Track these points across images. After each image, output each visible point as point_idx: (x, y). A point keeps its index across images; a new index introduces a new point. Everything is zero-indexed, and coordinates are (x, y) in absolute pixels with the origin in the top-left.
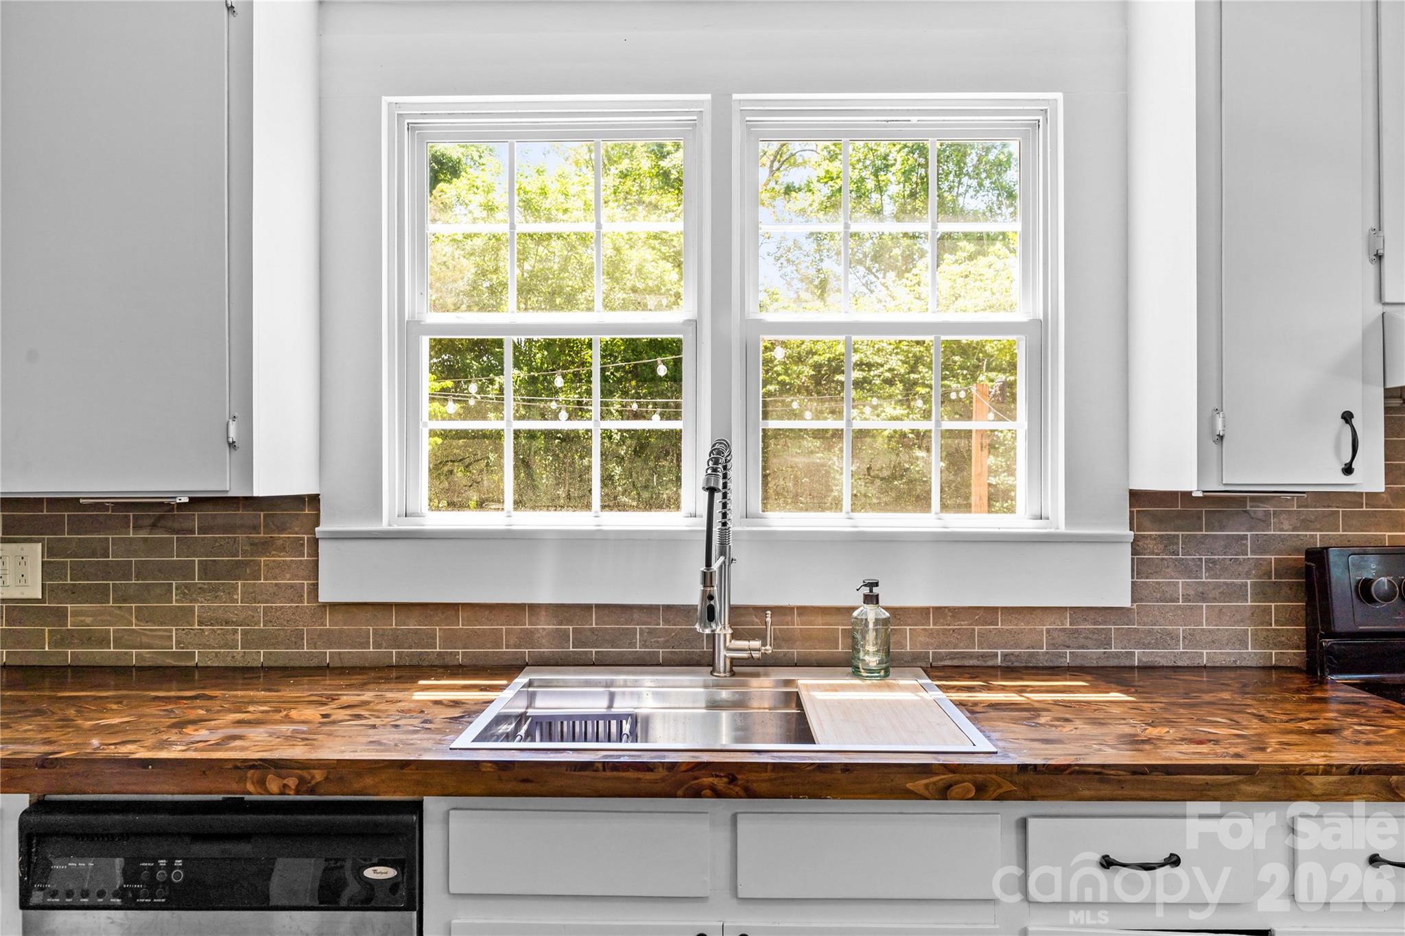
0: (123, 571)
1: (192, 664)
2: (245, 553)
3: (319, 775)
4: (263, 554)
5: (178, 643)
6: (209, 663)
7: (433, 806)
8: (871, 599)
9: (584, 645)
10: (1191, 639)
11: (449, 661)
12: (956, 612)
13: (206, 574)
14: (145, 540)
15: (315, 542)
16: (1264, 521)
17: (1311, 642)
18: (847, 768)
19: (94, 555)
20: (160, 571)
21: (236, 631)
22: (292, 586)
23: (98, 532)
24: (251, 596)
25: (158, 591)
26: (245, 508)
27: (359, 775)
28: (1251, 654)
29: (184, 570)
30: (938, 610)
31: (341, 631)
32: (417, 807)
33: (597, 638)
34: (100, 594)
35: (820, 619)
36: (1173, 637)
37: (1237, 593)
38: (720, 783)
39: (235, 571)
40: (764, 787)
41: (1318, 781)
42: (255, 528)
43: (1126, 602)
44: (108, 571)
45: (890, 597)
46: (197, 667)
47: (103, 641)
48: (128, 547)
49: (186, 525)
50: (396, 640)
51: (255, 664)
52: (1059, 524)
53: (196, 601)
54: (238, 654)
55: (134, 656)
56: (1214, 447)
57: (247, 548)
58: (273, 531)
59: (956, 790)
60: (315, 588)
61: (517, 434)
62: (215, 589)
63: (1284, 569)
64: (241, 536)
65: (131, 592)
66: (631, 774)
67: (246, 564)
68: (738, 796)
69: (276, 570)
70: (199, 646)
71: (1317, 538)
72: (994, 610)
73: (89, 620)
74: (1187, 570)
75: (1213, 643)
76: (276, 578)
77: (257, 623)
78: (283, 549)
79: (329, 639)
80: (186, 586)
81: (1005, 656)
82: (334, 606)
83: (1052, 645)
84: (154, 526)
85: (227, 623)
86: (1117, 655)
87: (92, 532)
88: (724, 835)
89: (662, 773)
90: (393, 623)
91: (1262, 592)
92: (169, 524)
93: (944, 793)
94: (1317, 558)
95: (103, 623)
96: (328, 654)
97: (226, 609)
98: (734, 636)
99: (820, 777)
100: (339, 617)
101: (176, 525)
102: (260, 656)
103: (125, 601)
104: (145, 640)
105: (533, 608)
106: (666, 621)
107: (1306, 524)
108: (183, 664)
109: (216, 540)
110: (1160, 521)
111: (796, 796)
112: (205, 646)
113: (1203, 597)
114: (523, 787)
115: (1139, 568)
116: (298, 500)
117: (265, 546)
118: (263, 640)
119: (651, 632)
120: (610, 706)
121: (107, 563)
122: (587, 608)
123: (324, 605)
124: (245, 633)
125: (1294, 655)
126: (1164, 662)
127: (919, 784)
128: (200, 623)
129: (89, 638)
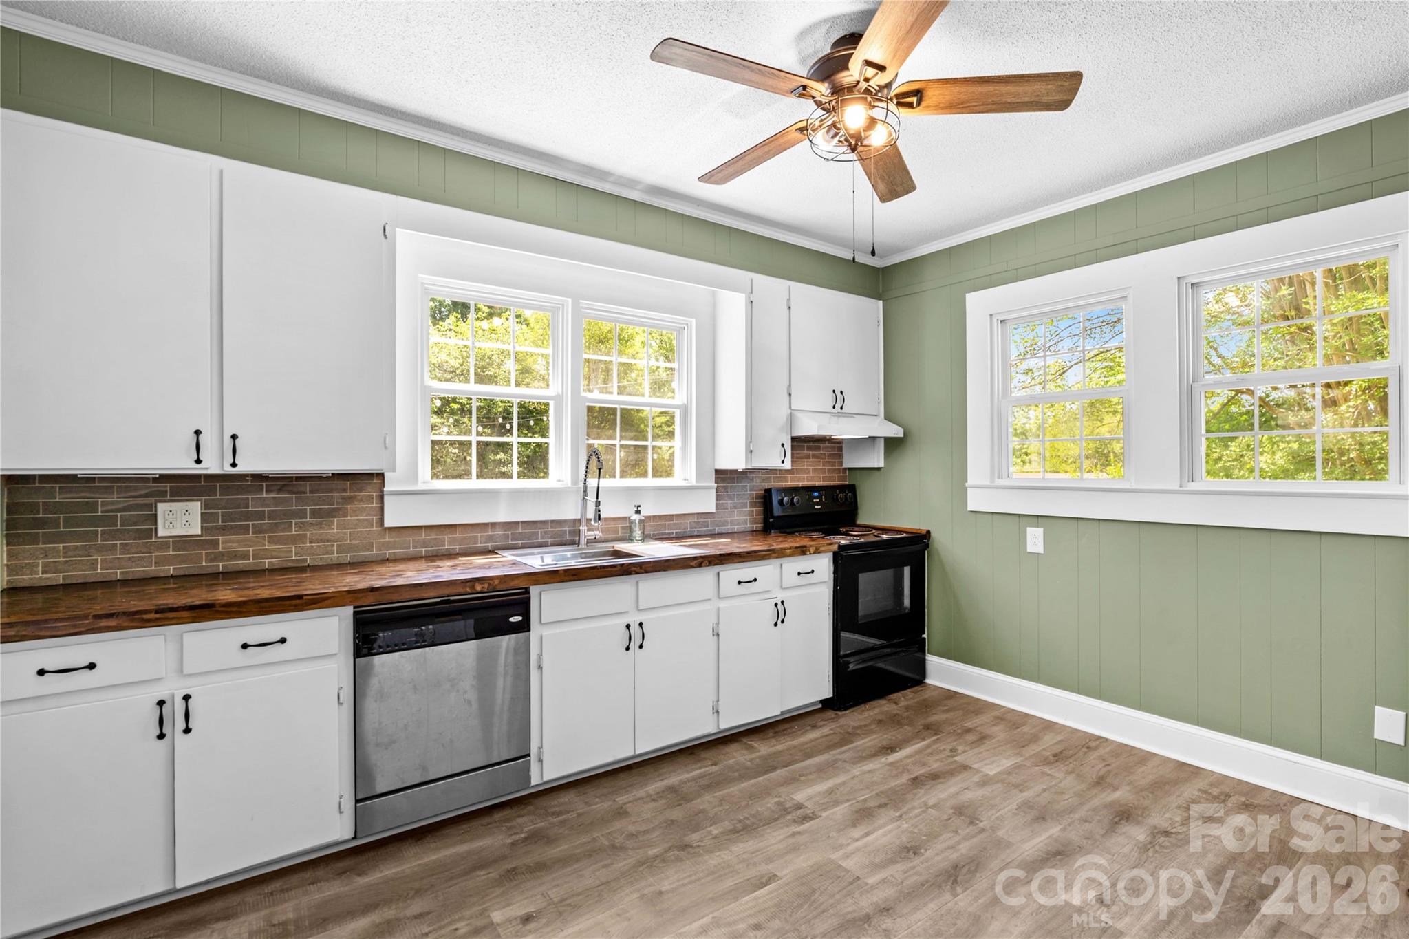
0: (260, 516)
1: (306, 565)
2: (338, 503)
3: (497, 582)
4: (349, 504)
5: (296, 554)
6: (316, 564)
7: (534, 591)
8: (638, 512)
9: (517, 540)
10: (732, 523)
11: (452, 552)
12: (660, 517)
13: (314, 515)
14: (274, 498)
15: (381, 498)
16: (752, 480)
17: (765, 521)
18: (674, 560)
19: (239, 507)
20: (284, 515)
21: (333, 546)
22: (367, 520)
23: (241, 494)
24: (342, 526)
25: (283, 526)
26: (338, 479)
27: (513, 580)
28: (748, 526)
29: (301, 514)
30: (654, 516)
31: (395, 541)
32: (527, 591)
33: (522, 536)
34: (245, 529)
35: (612, 523)
36: (726, 521)
37: (744, 506)
38: (637, 569)
39: (332, 513)
40: (650, 569)
41: (788, 551)
42: (345, 490)
43: (714, 511)
44: (248, 516)
45: (646, 512)
46: (308, 566)
47: (245, 556)
48: (264, 502)
49: (302, 489)
50: (425, 544)
51: (345, 562)
52: (693, 482)
53: (308, 530)
54: (335, 557)
55: (266, 563)
56: (749, 454)
57: (340, 501)
58: (355, 492)
59: (703, 564)
60: (381, 521)
61: (478, 443)
62: (320, 523)
63: (758, 497)
64: (336, 495)
65: (265, 527)
66: (610, 569)
67: (339, 509)
68: (642, 573)
69: (355, 512)
70: (310, 555)
71: (767, 485)
72: (673, 515)
73: (234, 545)
74: (731, 498)
75: (738, 524)
76: (357, 516)
77: (347, 540)
78: (361, 500)
79: (387, 546)
80: (302, 523)
81: (676, 533)
82: (391, 529)
83: (691, 528)
84: (279, 491)
85: (328, 541)
86: (711, 530)
87: (237, 495)
88: (633, 589)
89: (619, 567)
90: (423, 536)
91: (752, 505)
92: (290, 488)
93: (700, 565)
94: (768, 492)
95: (246, 546)
96: (387, 553)
97: (327, 534)
98: (588, 530)
99: (667, 564)
100: (394, 534)
101: (295, 490)
102: (349, 557)
103: (260, 533)
104: (274, 554)
105: (493, 525)
106: (552, 527)
107: (763, 481)
108: (300, 565)
109: (320, 497)
110: (723, 480)
111: (659, 571)
112: (314, 554)
113: (735, 507)
114: (575, 577)
115: (718, 498)
116: (370, 475)
117: (350, 500)
118: (350, 549)
119: (545, 532)
120: (543, 561)
121: (248, 512)
122: (517, 523)
123: (386, 528)
124: (338, 546)
125: (759, 526)
126: (724, 531)
127: (693, 563)
128: (310, 542)
129: (234, 556)
